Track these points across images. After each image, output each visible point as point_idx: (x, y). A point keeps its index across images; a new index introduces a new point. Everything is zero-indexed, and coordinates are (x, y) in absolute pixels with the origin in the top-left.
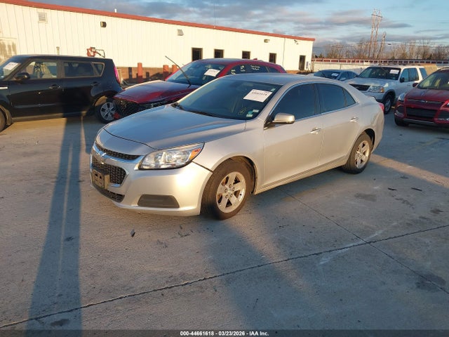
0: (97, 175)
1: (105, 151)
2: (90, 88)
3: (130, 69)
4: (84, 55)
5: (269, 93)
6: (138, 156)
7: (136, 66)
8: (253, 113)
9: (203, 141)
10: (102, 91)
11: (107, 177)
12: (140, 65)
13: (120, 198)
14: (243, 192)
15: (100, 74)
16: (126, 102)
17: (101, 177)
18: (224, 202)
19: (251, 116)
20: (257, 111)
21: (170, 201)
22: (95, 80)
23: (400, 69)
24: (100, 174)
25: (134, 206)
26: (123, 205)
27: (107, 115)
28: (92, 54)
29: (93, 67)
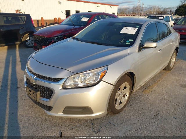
0: (30, 91)
1: (35, 74)
2: (19, 30)
3: (38, 21)
4: (15, 12)
5: (136, 29)
6: (61, 79)
7: (41, 19)
8: (130, 42)
9: (106, 64)
10: (26, 31)
11: (38, 94)
12: (42, 18)
13: (49, 108)
14: (128, 94)
15: (24, 22)
16: (41, 37)
17: (33, 93)
18: (118, 102)
19: (129, 44)
20: (132, 40)
21: (87, 110)
22: (21, 26)
23: (163, 17)
24: (32, 91)
25: (60, 114)
26: (52, 113)
27: (29, 44)
28: (18, 13)
29: (20, 18)
